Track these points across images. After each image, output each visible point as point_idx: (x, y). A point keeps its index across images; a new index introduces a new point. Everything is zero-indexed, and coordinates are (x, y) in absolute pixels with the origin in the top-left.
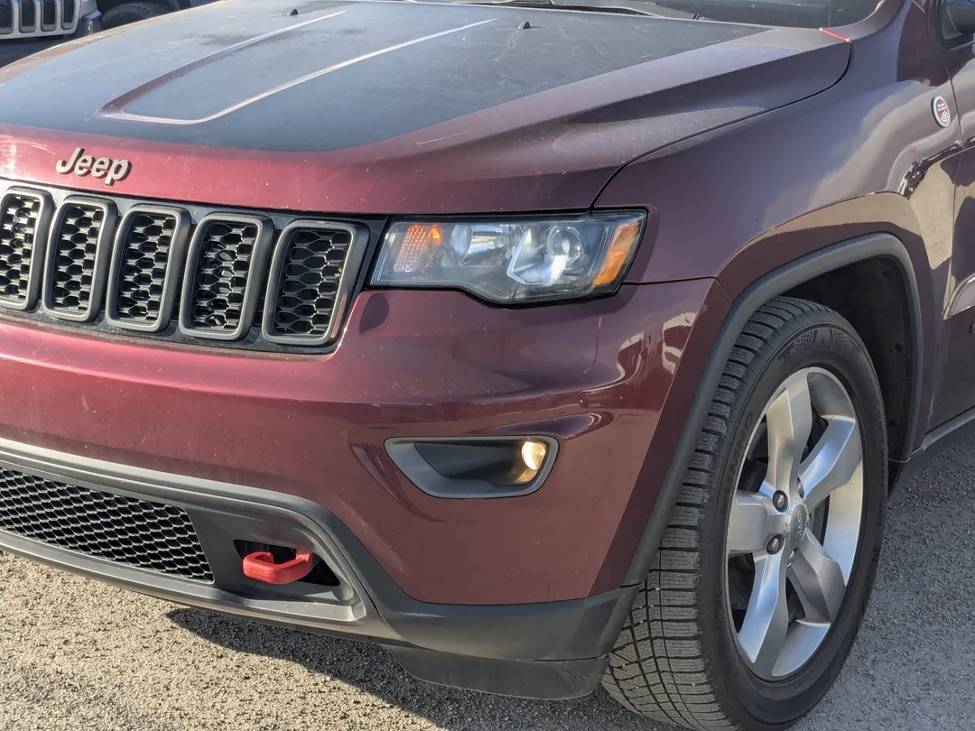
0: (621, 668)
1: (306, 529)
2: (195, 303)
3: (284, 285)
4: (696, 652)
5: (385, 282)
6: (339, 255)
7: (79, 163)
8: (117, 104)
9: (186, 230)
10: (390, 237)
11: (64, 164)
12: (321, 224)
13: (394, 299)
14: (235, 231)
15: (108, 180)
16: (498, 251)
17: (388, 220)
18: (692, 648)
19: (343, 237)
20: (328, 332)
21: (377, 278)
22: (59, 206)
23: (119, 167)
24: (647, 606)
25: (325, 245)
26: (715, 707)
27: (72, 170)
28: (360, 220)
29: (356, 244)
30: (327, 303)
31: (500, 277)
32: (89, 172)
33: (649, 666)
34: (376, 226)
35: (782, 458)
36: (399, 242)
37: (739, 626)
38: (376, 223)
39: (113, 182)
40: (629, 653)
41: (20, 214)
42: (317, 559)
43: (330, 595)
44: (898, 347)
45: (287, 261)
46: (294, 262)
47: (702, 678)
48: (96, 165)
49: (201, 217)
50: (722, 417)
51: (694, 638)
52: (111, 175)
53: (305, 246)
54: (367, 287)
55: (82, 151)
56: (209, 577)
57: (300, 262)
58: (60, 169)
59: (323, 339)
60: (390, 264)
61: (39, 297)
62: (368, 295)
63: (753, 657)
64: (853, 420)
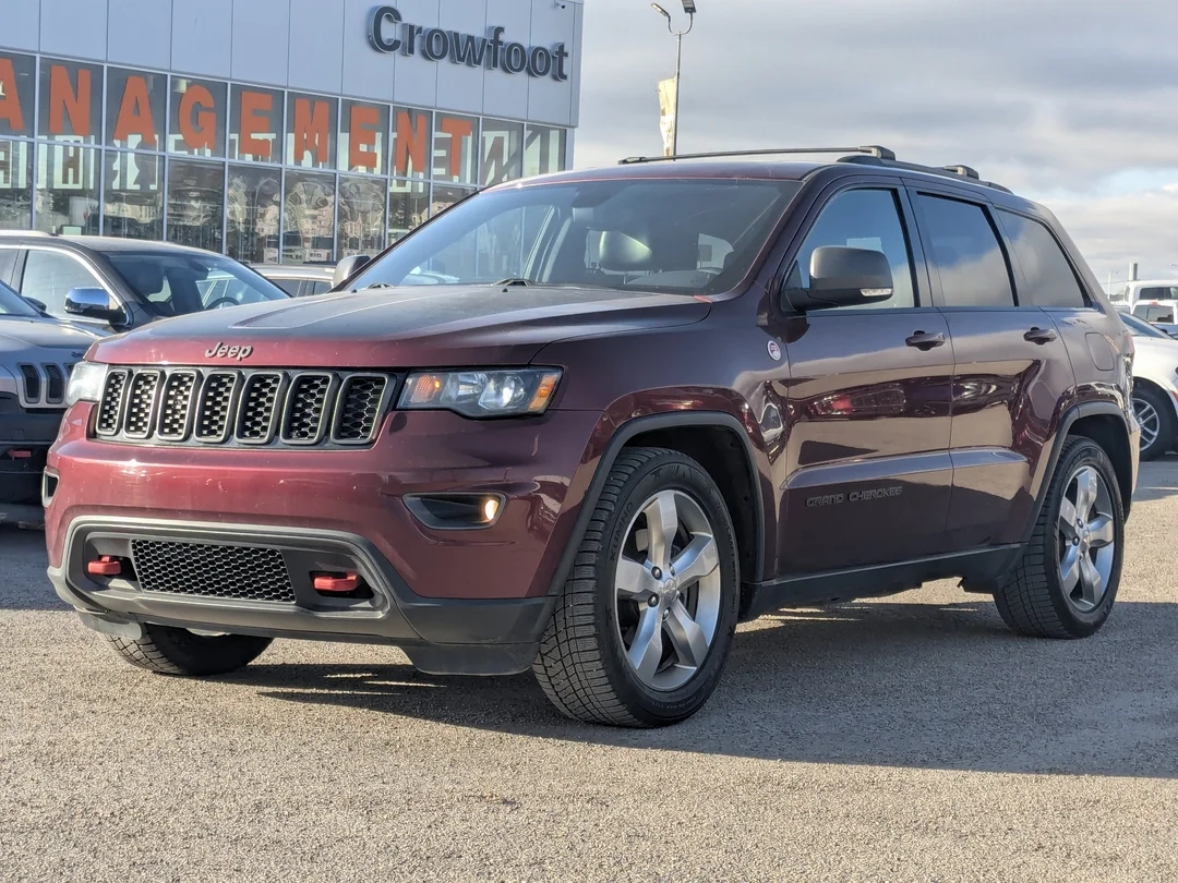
0: (551, 667)
1: (353, 554)
2: (290, 424)
3: (344, 410)
4: (594, 646)
5: (404, 407)
6: (378, 392)
7: (220, 350)
8: (242, 323)
9: (285, 384)
10: (409, 381)
11: (210, 352)
12: (368, 374)
13: (409, 415)
14: (316, 382)
15: (238, 358)
16: (475, 394)
17: (407, 371)
18: (592, 643)
19: (381, 382)
20: (371, 435)
21: (401, 404)
22: (206, 377)
23: (245, 351)
24: (565, 618)
25: (370, 387)
26: (609, 688)
27: (216, 354)
28: (392, 371)
29: (388, 385)
30: (369, 420)
31: (475, 405)
32: (226, 354)
33: (568, 661)
34: (400, 376)
35: (658, 544)
36: (414, 384)
37: (628, 647)
38: (401, 373)
39: (241, 359)
40: (556, 654)
41: (180, 385)
42: (361, 579)
43: (366, 604)
44: (746, 499)
45: (347, 396)
46: (351, 397)
47: (599, 664)
48: (231, 350)
49: (295, 375)
50: (612, 502)
51: (594, 635)
52: (240, 355)
53: (358, 387)
54: (394, 409)
55: (221, 345)
56: (292, 598)
57: (354, 396)
58: (207, 354)
59: (368, 440)
60: (409, 397)
61: (191, 432)
62: (395, 413)
63: (637, 666)
64: (711, 536)
